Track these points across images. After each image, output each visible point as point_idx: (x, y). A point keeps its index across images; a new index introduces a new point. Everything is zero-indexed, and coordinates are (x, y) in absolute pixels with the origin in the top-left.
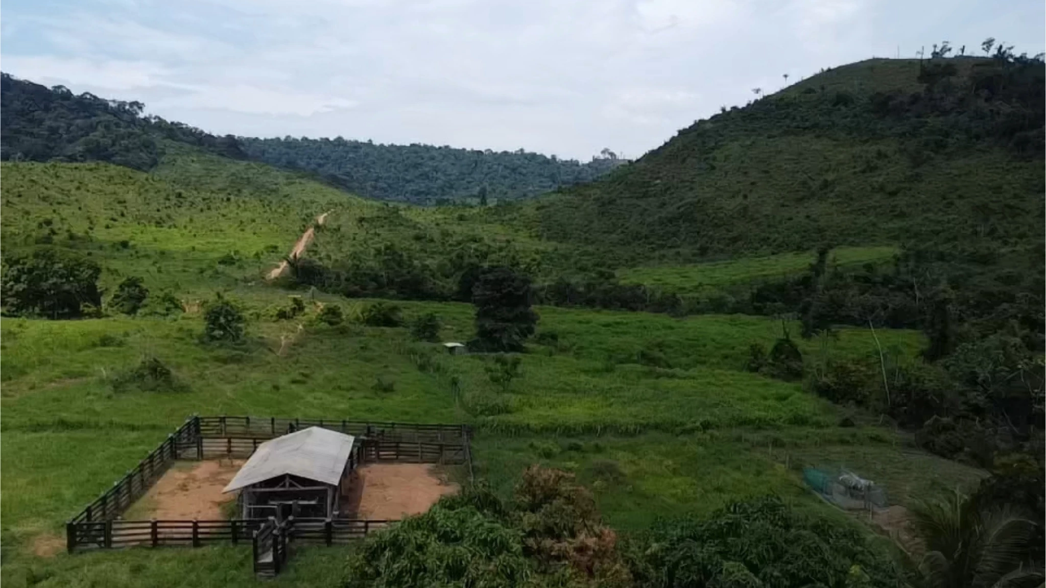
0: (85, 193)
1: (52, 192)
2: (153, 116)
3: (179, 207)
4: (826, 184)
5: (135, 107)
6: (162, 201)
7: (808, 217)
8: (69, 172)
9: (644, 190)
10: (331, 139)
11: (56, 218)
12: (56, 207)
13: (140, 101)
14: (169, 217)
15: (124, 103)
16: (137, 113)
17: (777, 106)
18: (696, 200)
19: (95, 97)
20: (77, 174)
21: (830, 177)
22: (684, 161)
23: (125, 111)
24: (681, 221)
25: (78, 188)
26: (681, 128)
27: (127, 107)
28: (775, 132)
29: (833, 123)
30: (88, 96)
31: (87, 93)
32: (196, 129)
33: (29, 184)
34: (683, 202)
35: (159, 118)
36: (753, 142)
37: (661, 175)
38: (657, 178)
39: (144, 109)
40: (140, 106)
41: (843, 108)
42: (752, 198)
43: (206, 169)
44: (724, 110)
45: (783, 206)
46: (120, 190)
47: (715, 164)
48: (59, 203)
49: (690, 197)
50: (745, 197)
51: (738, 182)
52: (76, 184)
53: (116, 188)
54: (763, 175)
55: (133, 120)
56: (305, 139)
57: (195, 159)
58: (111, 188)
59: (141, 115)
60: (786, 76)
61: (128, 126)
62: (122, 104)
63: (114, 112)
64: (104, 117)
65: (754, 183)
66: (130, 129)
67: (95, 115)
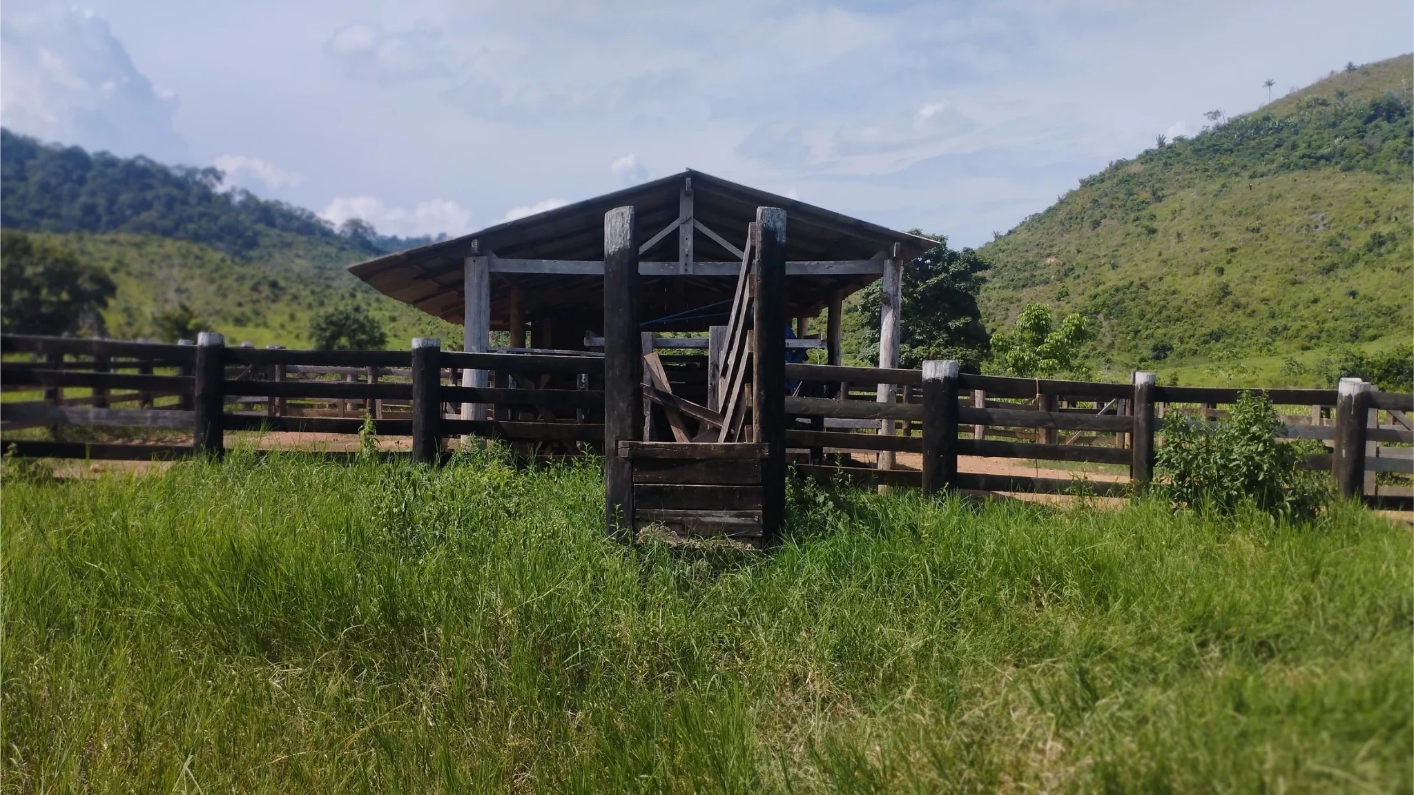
2: (238, 189)
3: (274, 301)
4: (1379, 241)
5: (211, 177)
6: (247, 292)
7: (1353, 294)
9: (1027, 274)
13: (219, 168)
14: (257, 313)
15: (195, 170)
16: (213, 186)
17: (1258, 130)
18: (1126, 283)
19: (152, 163)
21: (1385, 230)
22: (1096, 224)
23: (196, 183)
24: (1101, 317)
26: (1086, 176)
27: (199, 177)
28: (1261, 168)
29: (1371, 148)
30: (142, 162)
31: (141, 157)
32: (303, 210)
34: (1102, 287)
35: (247, 193)
36: (1224, 186)
37: (1055, 250)
38: (1049, 256)
39: (225, 180)
40: (219, 177)
41: (1385, 125)
42: (1233, 274)
43: (319, 267)
44: (1161, 143)
45: (1294, 283)
47: (1155, 225)
49: (1112, 279)
50: (1221, 271)
51: (1202, 250)
54: (1249, 235)
55: (207, 196)
57: (301, 253)
59: (220, 189)
60: (1269, 84)
61: (199, 204)
62: (192, 172)
63: (180, 184)
64: (163, 191)
65: (1233, 250)
66: (200, 209)
67: (150, 187)
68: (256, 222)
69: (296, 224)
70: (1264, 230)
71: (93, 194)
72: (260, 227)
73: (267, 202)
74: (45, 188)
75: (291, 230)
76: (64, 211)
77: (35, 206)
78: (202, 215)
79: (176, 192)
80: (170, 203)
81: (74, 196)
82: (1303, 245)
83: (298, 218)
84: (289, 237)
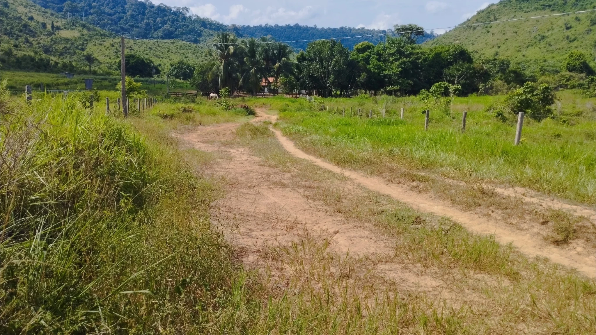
0: (171, 53)
1: (158, 53)
5: (185, 11)
6: (204, 57)
8: (164, 44)
10: (292, 25)
11: (162, 64)
12: (161, 59)
13: (187, 7)
15: (179, 8)
16: (186, 14)
19: (166, 6)
20: (167, 45)
23: (181, 13)
25: (168, 52)
27: (181, 10)
30: (162, 5)
33: (149, 50)
39: (190, 11)
40: (187, 10)
46: (185, 52)
48: (162, 58)
51: (498, 39)
52: (167, 50)
53: (183, 51)
54: (514, 34)
55: (184, 18)
56: (277, 26)
58: (181, 51)
59: (188, 15)
61: (182, 21)
62: (179, 9)
63: (175, 14)
64: (170, 17)
65: (507, 39)
66: (182, 23)
67: (166, 15)
68: (201, 27)
69: (214, 27)
70: (518, 33)
71: (148, 19)
72: (202, 28)
73: (203, 19)
74: (132, 16)
75: (212, 29)
76: (140, 25)
77: (131, 23)
78: (184, 25)
79: (175, 17)
80: (173, 21)
81: (143, 19)
82: (526, 38)
83: (214, 24)
84: (212, 32)
